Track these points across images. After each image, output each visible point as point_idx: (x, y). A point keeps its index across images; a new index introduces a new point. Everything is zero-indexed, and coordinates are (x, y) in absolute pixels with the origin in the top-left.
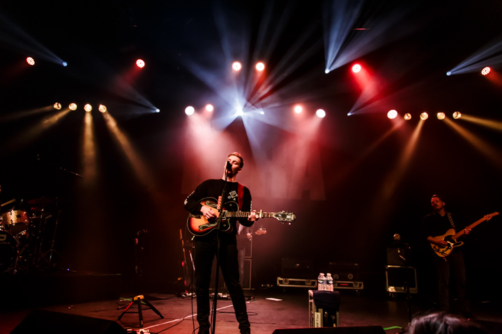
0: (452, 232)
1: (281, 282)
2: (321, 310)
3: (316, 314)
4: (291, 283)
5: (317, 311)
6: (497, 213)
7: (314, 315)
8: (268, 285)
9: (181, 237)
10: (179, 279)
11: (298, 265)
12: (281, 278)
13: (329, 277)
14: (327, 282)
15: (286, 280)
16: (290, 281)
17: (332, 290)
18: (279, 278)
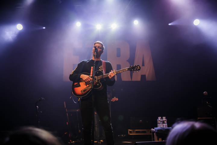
1: (131, 132)
2: (160, 139)
4: (137, 132)
8: (122, 135)
9: (65, 107)
10: (66, 133)
11: (141, 121)
12: (131, 129)
13: (164, 118)
14: (163, 122)
15: (134, 131)
16: (136, 131)
17: (167, 127)
18: (129, 130)
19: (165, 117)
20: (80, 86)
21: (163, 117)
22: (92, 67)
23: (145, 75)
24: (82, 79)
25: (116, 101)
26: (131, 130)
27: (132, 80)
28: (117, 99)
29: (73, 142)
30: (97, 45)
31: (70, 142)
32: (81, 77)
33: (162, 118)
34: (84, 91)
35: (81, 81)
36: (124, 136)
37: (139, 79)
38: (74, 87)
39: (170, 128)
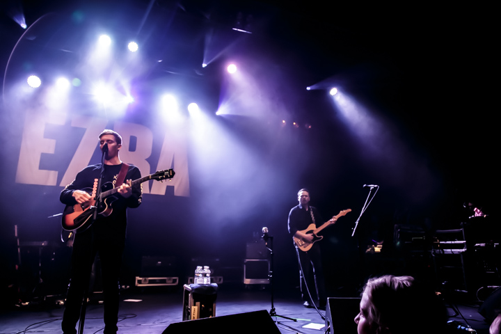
0: (312, 227)
1: (140, 282)
2: (198, 303)
3: (193, 307)
4: (151, 282)
5: (195, 305)
6: (350, 210)
7: (190, 309)
8: (124, 287)
9: (16, 235)
10: (10, 286)
11: (159, 262)
12: (140, 277)
13: (207, 270)
14: (205, 275)
15: (145, 280)
16: (150, 280)
17: (209, 283)
18: (138, 278)
19: (208, 267)
20: (73, 211)
21: (205, 267)
22: (96, 180)
26: (141, 279)
29: (27, 303)
30: (105, 137)
31: (20, 304)
32: (73, 195)
33: (203, 269)
36: (126, 287)
37: (162, 192)
38: (66, 213)
39: (215, 284)
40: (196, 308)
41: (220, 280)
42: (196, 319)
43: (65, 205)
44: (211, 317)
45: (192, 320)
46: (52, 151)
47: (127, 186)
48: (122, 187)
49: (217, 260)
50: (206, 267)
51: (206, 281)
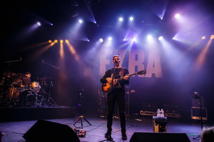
1: (142, 113)
2: (158, 125)
3: (156, 127)
4: (146, 113)
5: (156, 126)
8: (136, 114)
9: (99, 93)
10: (99, 110)
11: (149, 106)
13: (162, 111)
14: (161, 113)
15: (144, 112)
17: (164, 117)
18: (141, 111)
20: (106, 86)
22: (112, 74)
23: (155, 74)
24: (107, 81)
25: (133, 92)
27: (146, 77)
28: (134, 91)
29: (103, 116)
30: (116, 58)
32: (106, 80)
33: (160, 110)
34: (109, 88)
35: (107, 83)
37: (150, 76)
38: (103, 86)
39: (166, 118)
40: (157, 127)
41: (179, 115)
42: (157, 132)
43: (102, 83)
44: (164, 132)
45: (156, 132)
46: (109, 64)
47: (127, 76)
48: (125, 77)
49: (177, 106)
50: (162, 110)
51: (162, 116)
